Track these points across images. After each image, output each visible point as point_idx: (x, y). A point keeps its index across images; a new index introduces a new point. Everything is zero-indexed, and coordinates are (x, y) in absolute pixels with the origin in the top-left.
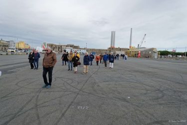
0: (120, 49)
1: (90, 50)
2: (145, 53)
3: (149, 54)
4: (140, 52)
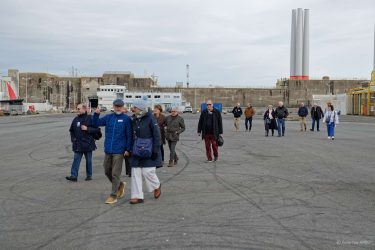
0: (331, 86)
1: (202, 91)
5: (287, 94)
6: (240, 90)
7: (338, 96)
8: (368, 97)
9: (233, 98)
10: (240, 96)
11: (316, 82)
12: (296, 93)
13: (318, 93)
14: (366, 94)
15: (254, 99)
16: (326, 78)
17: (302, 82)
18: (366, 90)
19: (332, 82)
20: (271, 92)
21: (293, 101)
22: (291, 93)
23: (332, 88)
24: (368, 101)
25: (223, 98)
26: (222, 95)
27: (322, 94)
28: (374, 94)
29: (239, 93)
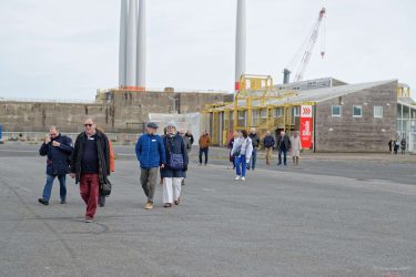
0: (177, 101)
2: (344, 114)
3: (374, 124)
4: (307, 111)
5: (111, 112)
6: (38, 105)
7: (188, 115)
8: (234, 116)
9: (26, 117)
10: (37, 115)
11: (155, 95)
12: (125, 111)
13: (157, 111)
14: (231, 112)
15: (61, 118)
16: (169, 90)
17: (134, 94)
18: (230, 106)
19: (178, 96)
20: (86, 109)
21: (120, 123)
22: (117, 110)
23: (178, 105)
24: (235, 124)
25: (9, 117)
26: (8, 112)
27: (164, 112)
28: (243, 112)
29: (36, 109)
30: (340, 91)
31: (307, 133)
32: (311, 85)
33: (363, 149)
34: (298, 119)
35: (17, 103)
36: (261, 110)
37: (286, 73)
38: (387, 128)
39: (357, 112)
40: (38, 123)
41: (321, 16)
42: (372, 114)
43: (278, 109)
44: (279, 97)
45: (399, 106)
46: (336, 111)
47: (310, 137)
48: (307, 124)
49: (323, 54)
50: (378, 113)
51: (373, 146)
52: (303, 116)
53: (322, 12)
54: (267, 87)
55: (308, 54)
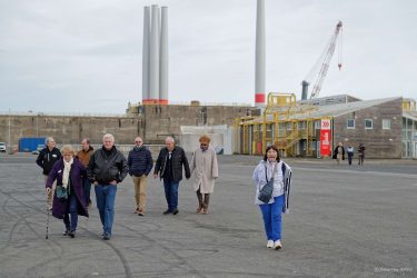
2: (357, 127)
3: (383, 135)
4: (326, 124)
5: (143, 125)
6: (74, 119)
7: (216, 128)
8: (263, 129)
9: (64, 130)
10: (75, 128)
11: (183, 108)
12: (156, 123)
14: (260, 125)
15: (95, 131)
16: (195, 104)
17: (163, 108)
18: (257, 120)
19: (204, 109)
20: (119, 121)
21: (151, 135)
22: (148, 123)
23: (205, 118)
24: (264, 135)
25: (49, 130)
26: (48, 126)
27: (192, 124)
28: (271, 125)
29: (73, 123)
30: (355, 106)
31: (326, 142)
32: (329, 101)
33: (373, 156)
34: (319, 131)
35: (55, 117)
36: (286, 124)
37: (305, 85)
38: (394, 138)
39: (369, 124)
40: (75, 136)
41: (338, 29)
42: (380, 126)
43: (301, 122)
44: (302, 112)
45: (404, 119)
46: (351, 124)
47: (329, 146)
48: (327, 135)
49: (340, 66)
50: (386, 125)
51: (383, 153)
52: (323, 128)
53: (339, 25)
54: (291, 103)
55: (326, 66)
